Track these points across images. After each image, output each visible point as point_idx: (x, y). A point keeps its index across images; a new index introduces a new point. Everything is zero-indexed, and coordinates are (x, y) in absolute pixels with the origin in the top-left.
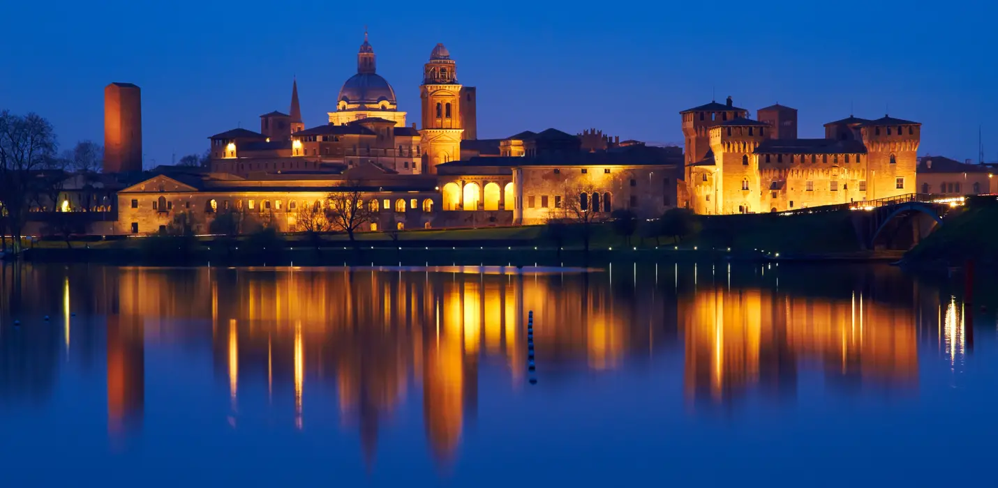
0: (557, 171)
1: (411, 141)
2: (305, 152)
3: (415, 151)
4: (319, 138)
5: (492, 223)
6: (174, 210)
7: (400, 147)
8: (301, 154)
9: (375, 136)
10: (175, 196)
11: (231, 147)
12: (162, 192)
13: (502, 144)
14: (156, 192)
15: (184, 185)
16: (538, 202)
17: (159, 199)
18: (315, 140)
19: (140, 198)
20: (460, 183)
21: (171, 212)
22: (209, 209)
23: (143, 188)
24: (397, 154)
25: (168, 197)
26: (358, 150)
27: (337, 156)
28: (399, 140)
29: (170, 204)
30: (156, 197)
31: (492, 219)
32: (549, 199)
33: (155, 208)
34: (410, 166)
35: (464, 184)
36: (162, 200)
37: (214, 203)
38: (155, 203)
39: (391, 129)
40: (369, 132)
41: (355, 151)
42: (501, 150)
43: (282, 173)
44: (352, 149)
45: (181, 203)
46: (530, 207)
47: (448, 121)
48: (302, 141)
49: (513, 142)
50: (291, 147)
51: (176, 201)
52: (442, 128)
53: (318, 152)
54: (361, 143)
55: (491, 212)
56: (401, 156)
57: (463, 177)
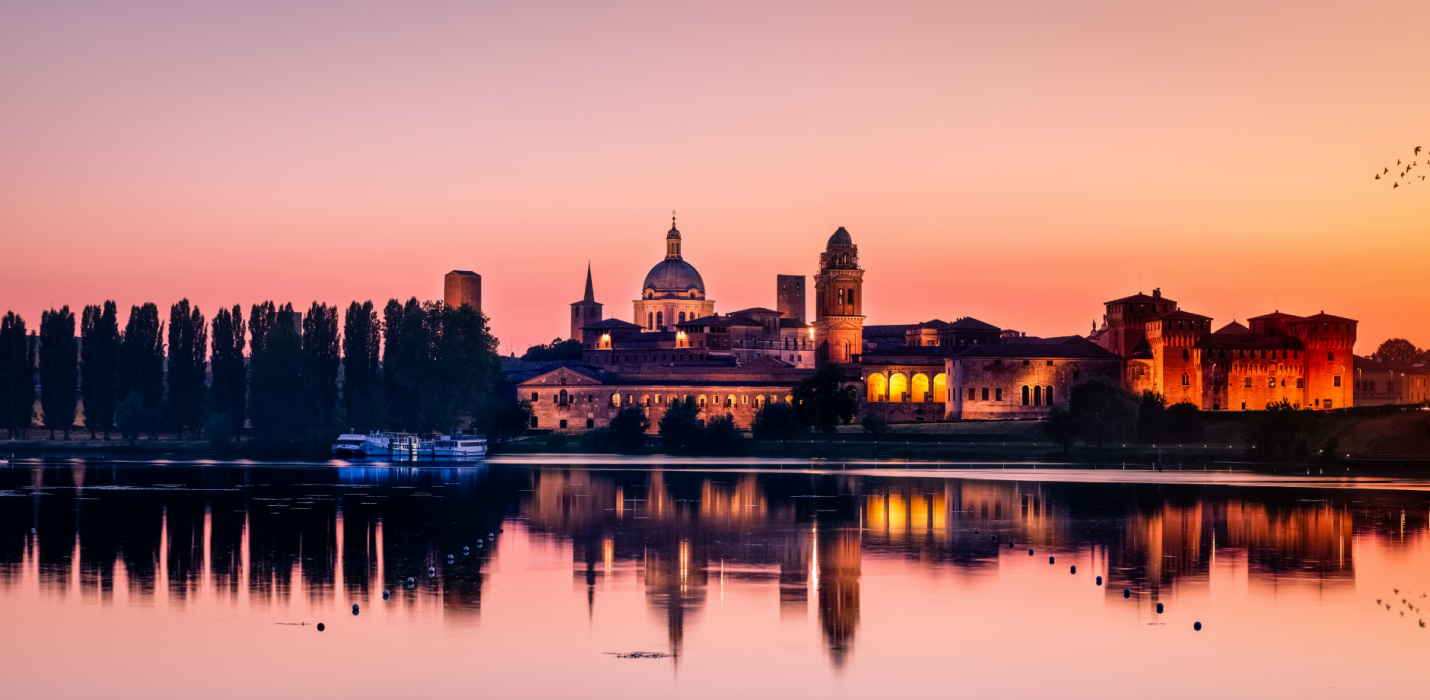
0: (998, 363)
1: (797, 333)
2: (691, 343)
3: (800, 343)
4: (707, 330)
5: (920, 416)
6: (576, 404)
7: (786, 339)
8: (686, 346)
9: (761, 328)
10: (578, 389)
11: (606, 338)
12: (564, 384)
13: (908, 332)
14: (557, 385)
15: (586, 378)
16: (979, 394)
17: (561, 392)
18: (702, 330)
19: (540, 392)
20: (886, 374)
21: (572, 405)
22: (611, 405)
23: (544, 381)
24: (783, 347)
25: (570, 390)
26: (744, 342)
27: (724, 349)
28: (784, 332)
29: (571, 397)
30: (557, 391)
31: (919, 412)
32: (990, 392)
33: (555, 401)
34: (796, 359)
35: (890, 375)
36: (563, 393)
37: (617, 398)
38: (556, 397)
39: (778, 320)
40: (756, 323)
41: (742, 342)
42: (908, 339)
43: (675, 366)
44: (739, 341)
45: (584, 397)
46: (970, 399)
47: (850, 307)
48: (686, 332)
49: (924, 331)
50: (674, 339)
51: (580, 396)
52: (843, 315)
53: (704, 344)
54: (748, 336)
55: (920, 404)
56: (787, 349)
57: (890, 367)
